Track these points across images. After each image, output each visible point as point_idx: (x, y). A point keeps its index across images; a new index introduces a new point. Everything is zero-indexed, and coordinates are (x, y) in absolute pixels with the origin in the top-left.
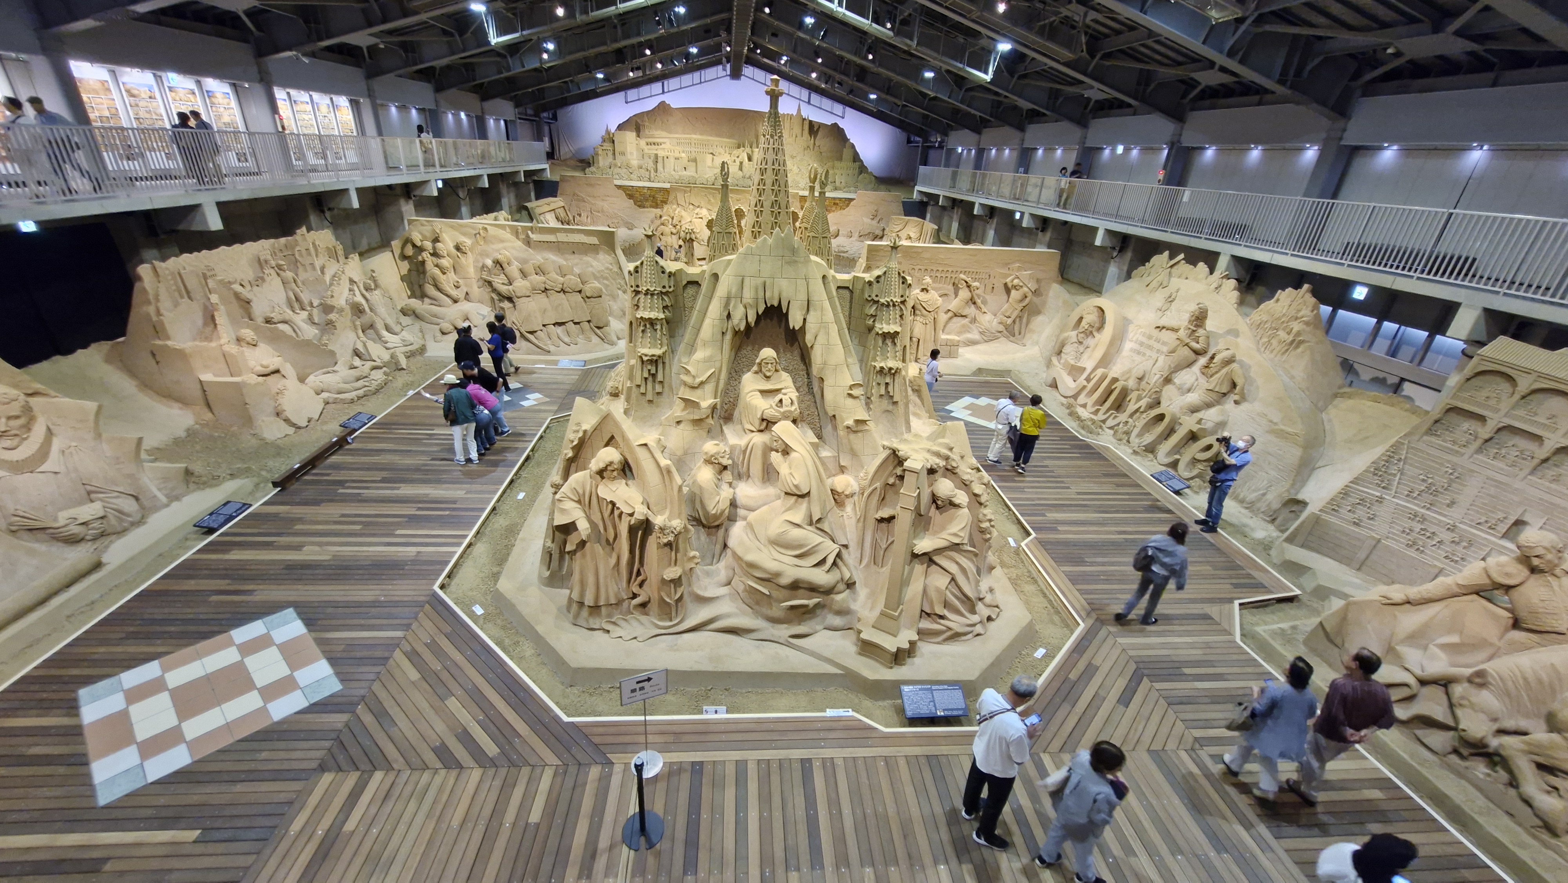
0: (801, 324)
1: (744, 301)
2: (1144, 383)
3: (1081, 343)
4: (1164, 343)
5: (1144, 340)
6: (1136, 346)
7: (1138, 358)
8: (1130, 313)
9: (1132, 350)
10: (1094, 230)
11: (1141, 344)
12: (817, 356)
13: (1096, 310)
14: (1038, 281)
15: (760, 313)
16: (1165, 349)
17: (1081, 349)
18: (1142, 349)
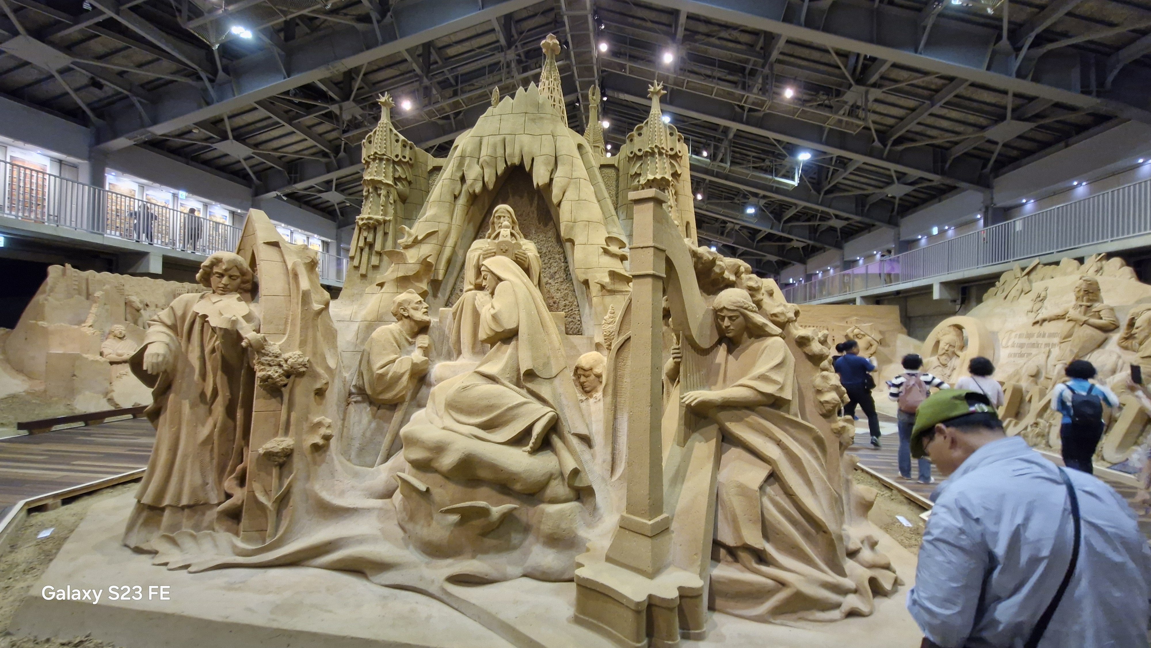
0: (547, 180)
1: (481, 160)
2: (1042, 379)
3: (945, 366)
4: (1052, 335)
5: (1024, 340)
6: (1016, 350)
7: (1021, 361)
8: (995, 324)
9: (1010, 355)
10: (929, 288)
11: (1021, 346)
12: (565, 214)
13: (952, 329)
14: (881, 332)
15: (499, 172)
16: (1056, 340)
17: (947, 371)
18: (1024, 351)
